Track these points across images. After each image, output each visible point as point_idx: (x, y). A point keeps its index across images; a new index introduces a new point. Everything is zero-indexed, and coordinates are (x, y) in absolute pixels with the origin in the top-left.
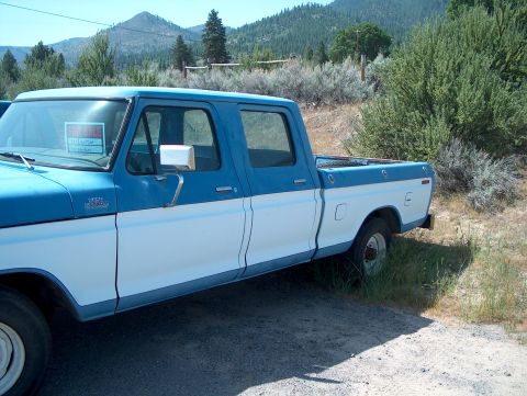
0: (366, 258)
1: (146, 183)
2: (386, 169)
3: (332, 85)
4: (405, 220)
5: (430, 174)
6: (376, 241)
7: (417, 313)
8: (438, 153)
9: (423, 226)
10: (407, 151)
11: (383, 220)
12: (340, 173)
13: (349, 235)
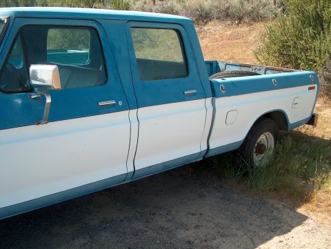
0: (256, 152)
1: (19, 101)
2: (277, 78)
3: (250, 8)
4: (292, 120)
5: (316, 82)
6: (266, 138)
7: (293, 208)
8: (325, 62)
9: (308, 123)
10: (300, 59)
11: (273, 121)
12: (232, 83)
13: (240, 136)
